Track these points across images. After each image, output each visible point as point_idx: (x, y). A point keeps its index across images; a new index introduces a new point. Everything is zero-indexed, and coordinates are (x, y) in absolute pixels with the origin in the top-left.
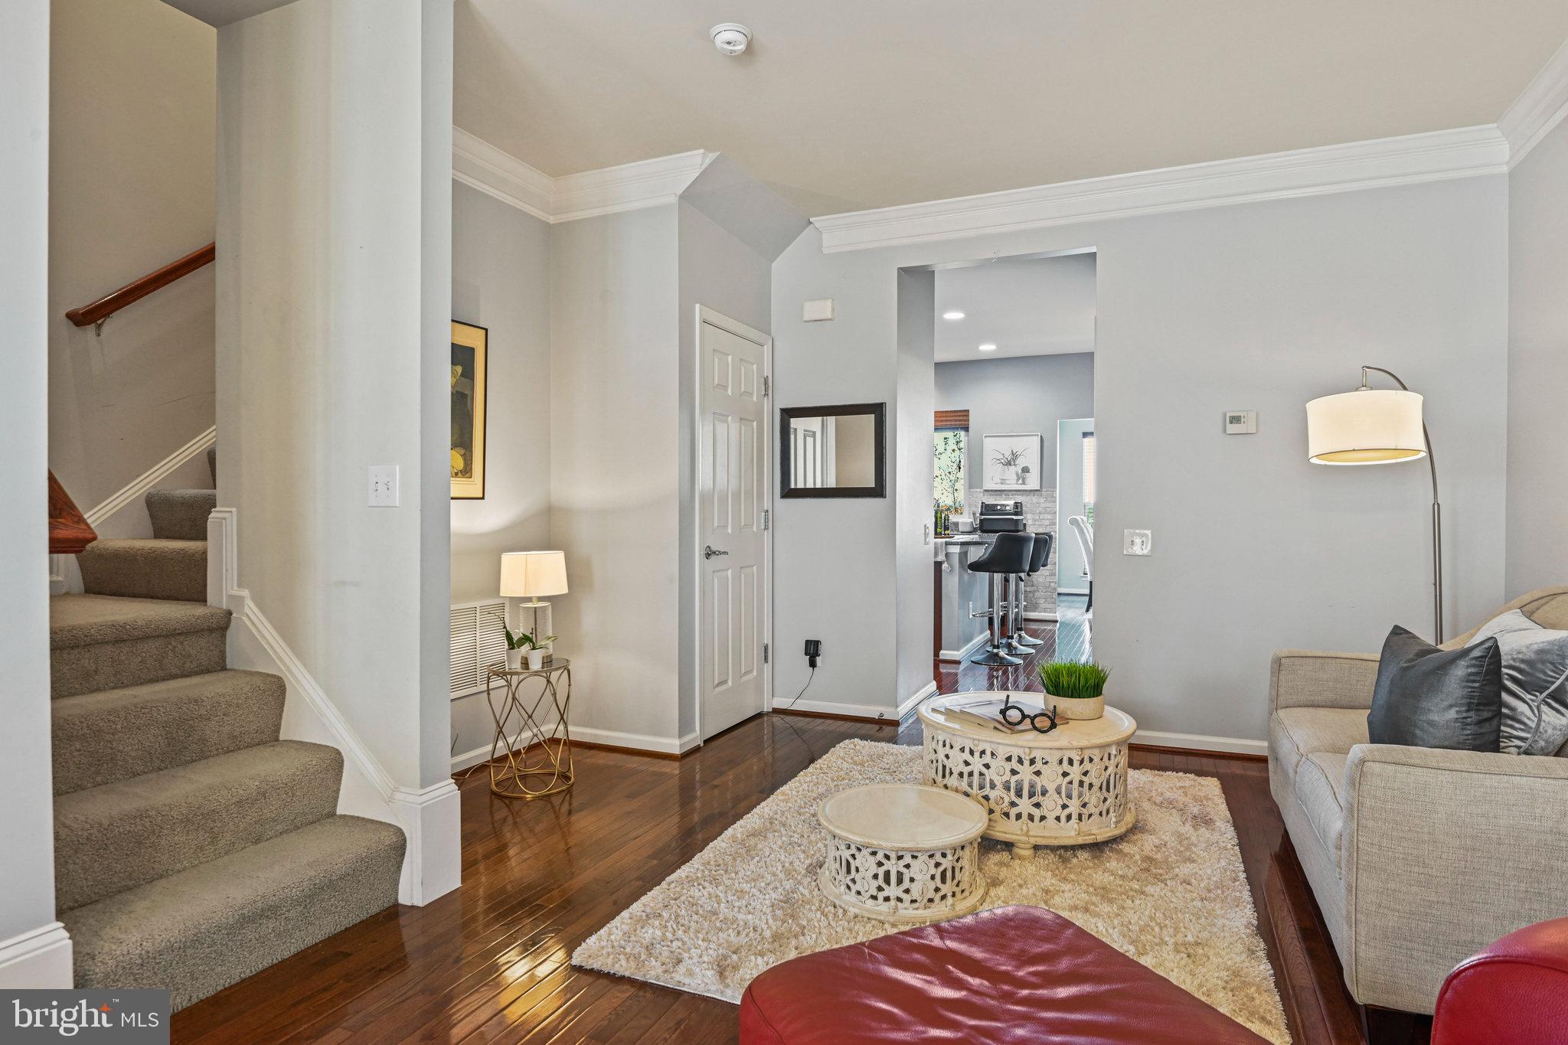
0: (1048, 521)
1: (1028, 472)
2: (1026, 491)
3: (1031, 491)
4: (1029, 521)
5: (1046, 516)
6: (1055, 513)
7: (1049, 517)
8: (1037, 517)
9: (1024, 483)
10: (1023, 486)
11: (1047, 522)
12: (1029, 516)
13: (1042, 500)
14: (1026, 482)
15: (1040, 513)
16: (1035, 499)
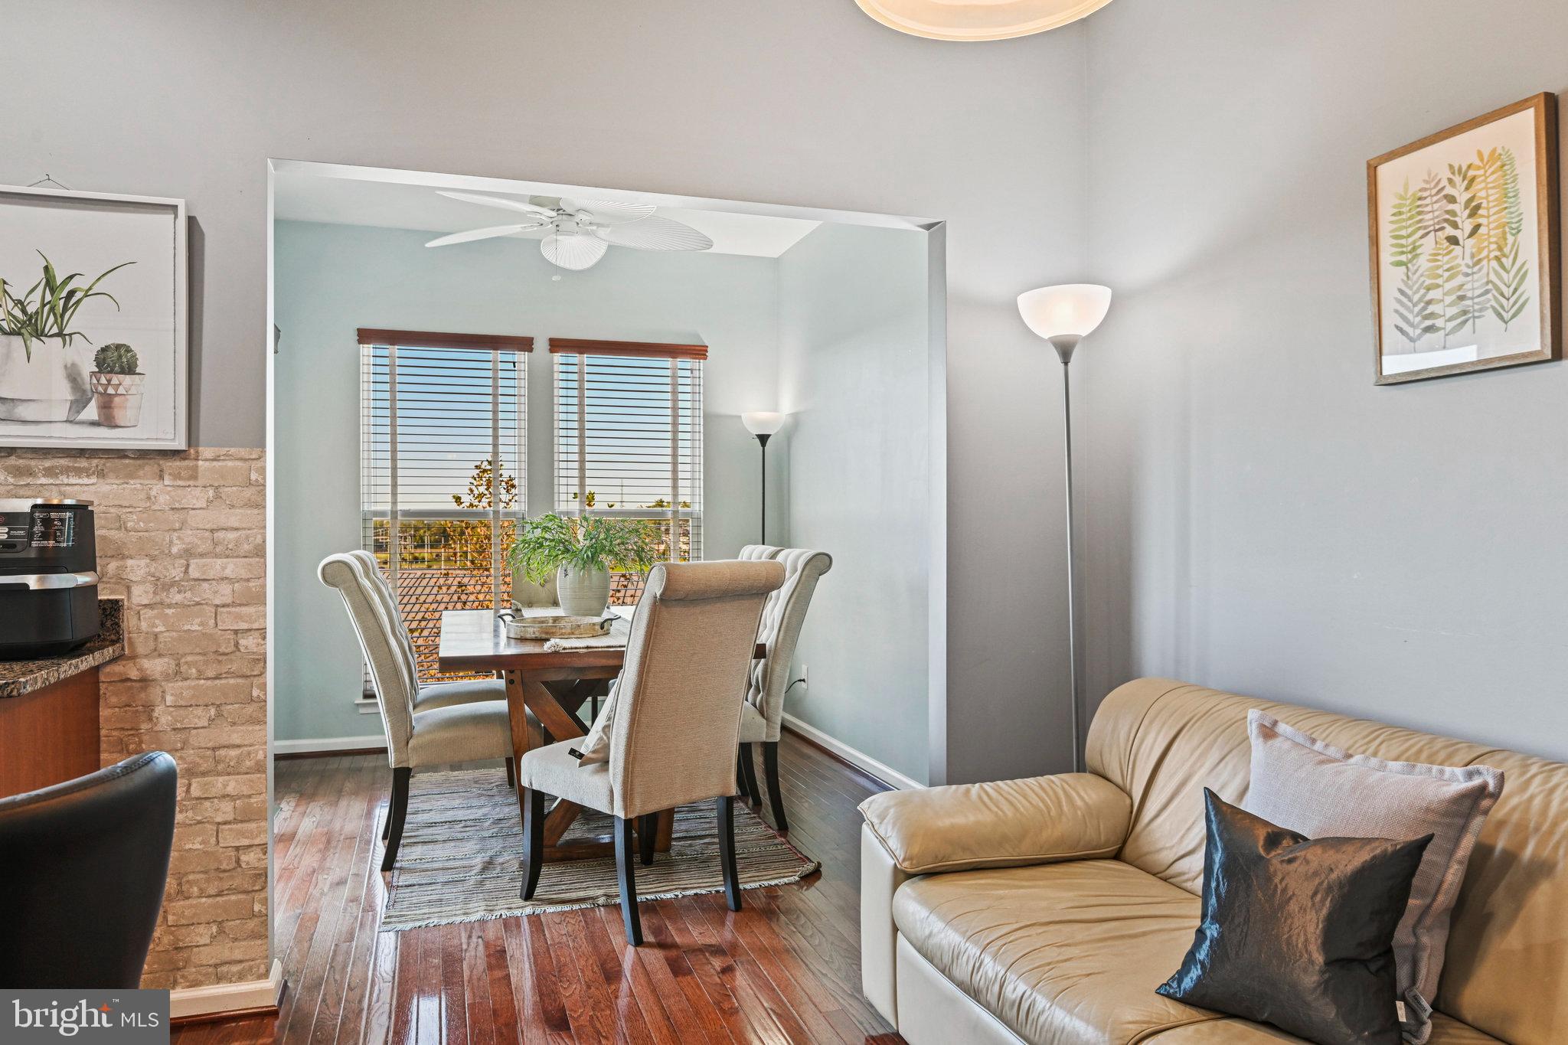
0: (226, 589)
1: (130, 369)
2: (120, 454)
3: (143, 454)
4: (136, 590)
5: (217, 566)
6: (260, 552)
7: (232, 568)
8: (176, 573)
9: (107, 419)
10: (103, 432)
11: (225, 593)
12: (137, 568)
13: (196, 497)
14: (120, 416)
15: (188, 553)
16: (162, 491)
